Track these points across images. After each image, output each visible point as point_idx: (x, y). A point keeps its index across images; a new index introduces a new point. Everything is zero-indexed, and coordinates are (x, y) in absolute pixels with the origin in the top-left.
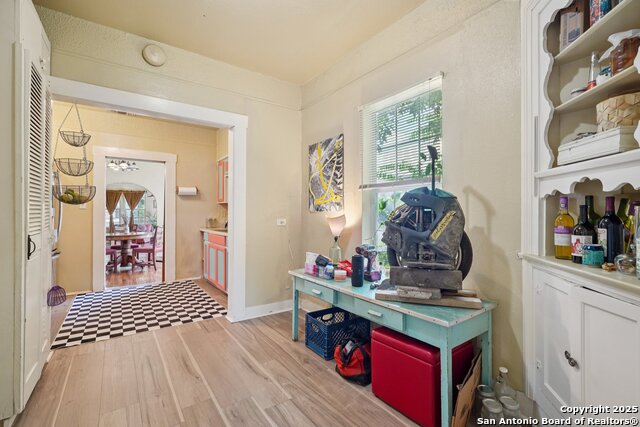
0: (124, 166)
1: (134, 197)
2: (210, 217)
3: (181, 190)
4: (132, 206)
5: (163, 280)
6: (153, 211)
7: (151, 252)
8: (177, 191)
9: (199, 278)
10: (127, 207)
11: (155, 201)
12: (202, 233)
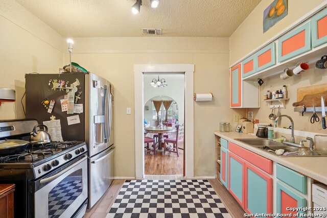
0: (159, 83)
1: (168, 104)
2: (223, 121)
3: (198, 96)
4: (167, 108)
5: (184, 175)
6: (176, 111)
7: (175, 142)
8: (195, 98)
9: (214, 177)
10: (164, 109)
11: (177, 106)
12: (218, 138)
